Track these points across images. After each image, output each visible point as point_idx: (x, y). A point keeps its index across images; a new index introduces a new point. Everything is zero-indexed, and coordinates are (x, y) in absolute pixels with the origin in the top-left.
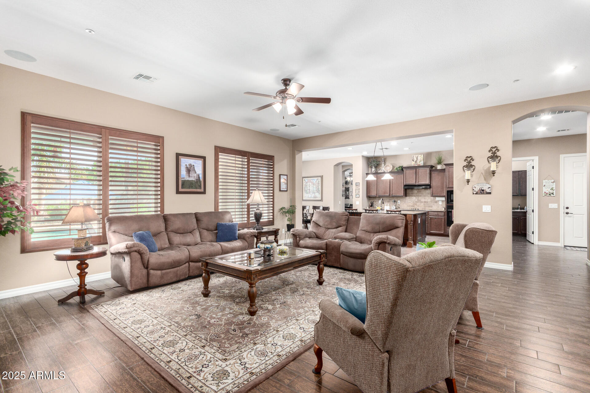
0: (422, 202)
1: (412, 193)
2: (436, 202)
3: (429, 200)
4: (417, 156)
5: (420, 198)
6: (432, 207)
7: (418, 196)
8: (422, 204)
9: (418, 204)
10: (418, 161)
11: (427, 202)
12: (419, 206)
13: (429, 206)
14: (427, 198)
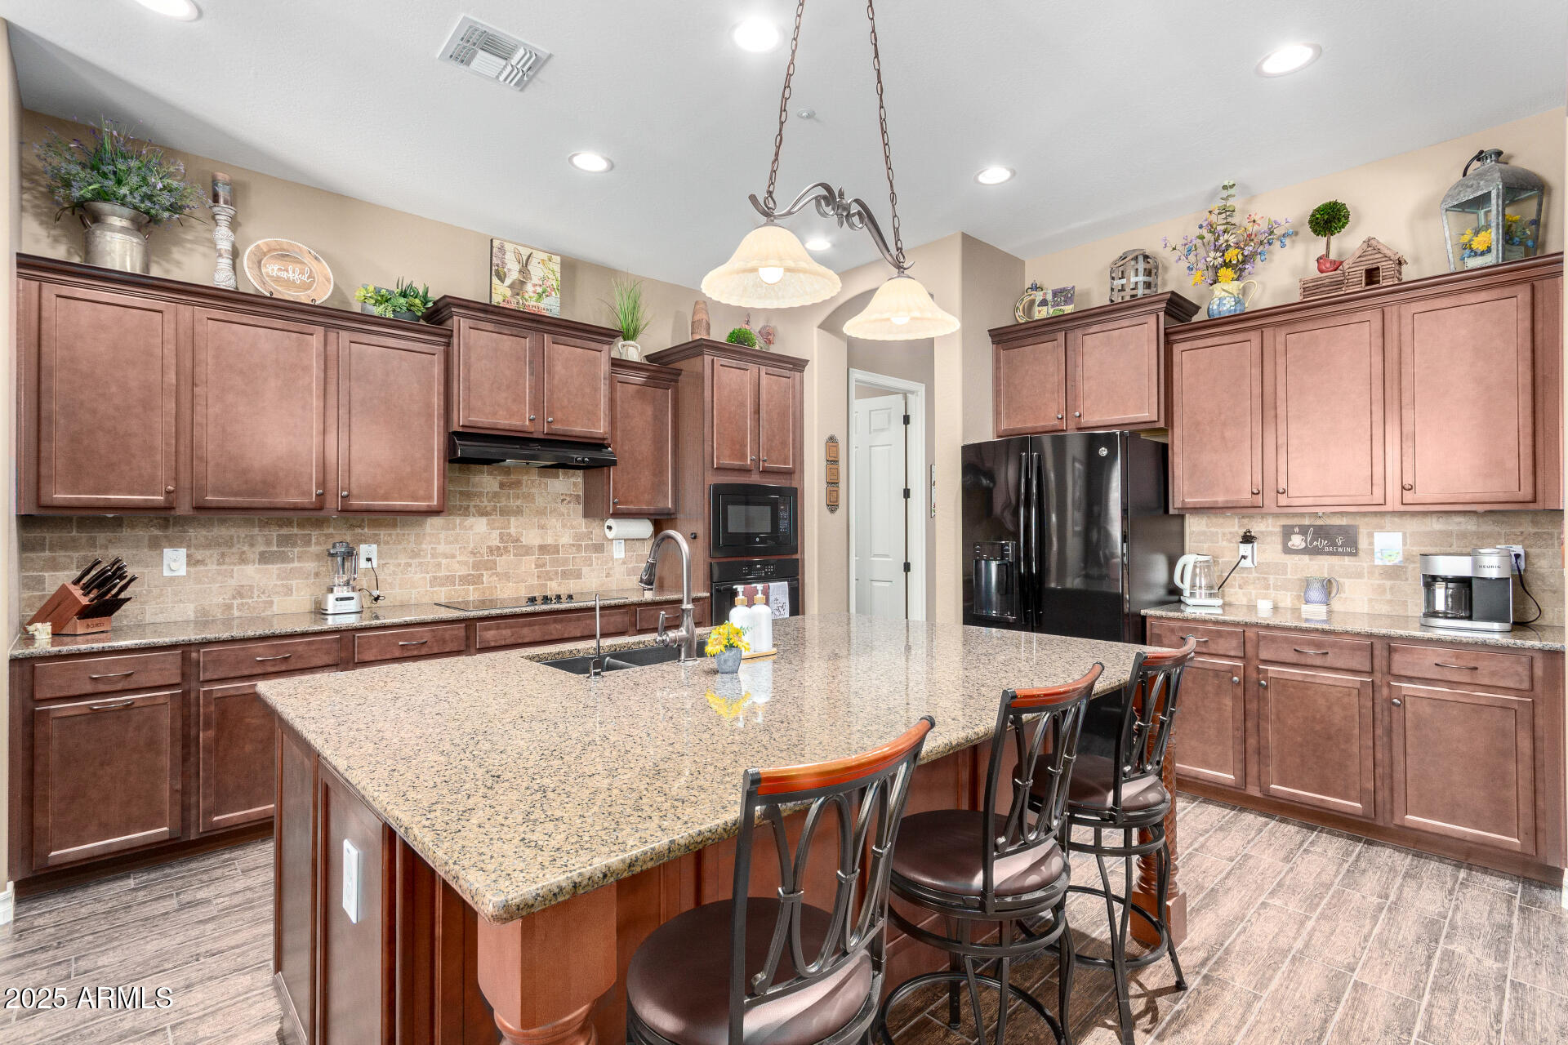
0: (528, 550)
1: (467, 495)
2: (599, 548)
3: (566, 539)
4: (525, 252)
5: (514, 525)
6: (579, 576)
7: (505, 512)
8: (529, 563)
9: (502, 562)
10: (529, 287)
11: (555, 549)
12: (506, 576)
13: (566, 575)
14: (554, 522)
